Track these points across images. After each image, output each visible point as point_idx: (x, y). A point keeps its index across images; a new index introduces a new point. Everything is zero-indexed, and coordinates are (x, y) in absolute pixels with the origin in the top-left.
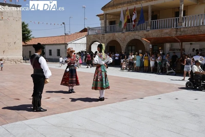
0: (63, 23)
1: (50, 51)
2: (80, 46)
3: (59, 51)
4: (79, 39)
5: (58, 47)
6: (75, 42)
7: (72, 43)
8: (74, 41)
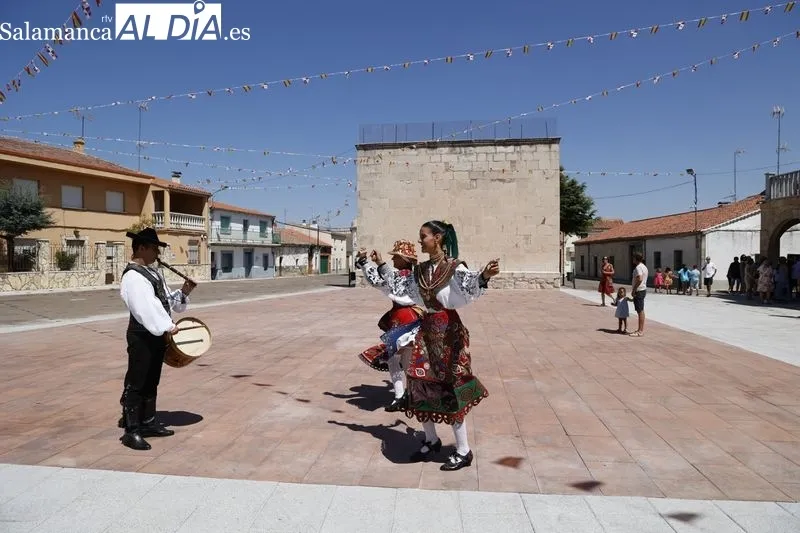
0: (690, 171)
1: (658, 255)
2: (749, 238)
3: (679, 254)
4: (748, 216)
5: (678, 244)
6: (729, 227)
7: (722, 228)
8: (727, 224)
